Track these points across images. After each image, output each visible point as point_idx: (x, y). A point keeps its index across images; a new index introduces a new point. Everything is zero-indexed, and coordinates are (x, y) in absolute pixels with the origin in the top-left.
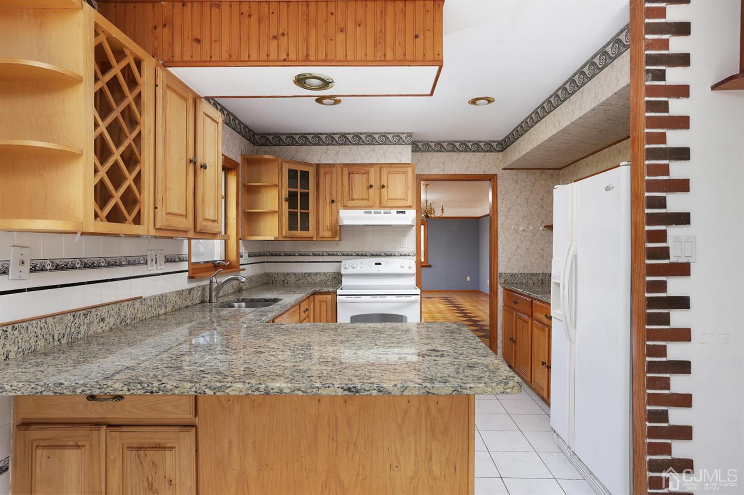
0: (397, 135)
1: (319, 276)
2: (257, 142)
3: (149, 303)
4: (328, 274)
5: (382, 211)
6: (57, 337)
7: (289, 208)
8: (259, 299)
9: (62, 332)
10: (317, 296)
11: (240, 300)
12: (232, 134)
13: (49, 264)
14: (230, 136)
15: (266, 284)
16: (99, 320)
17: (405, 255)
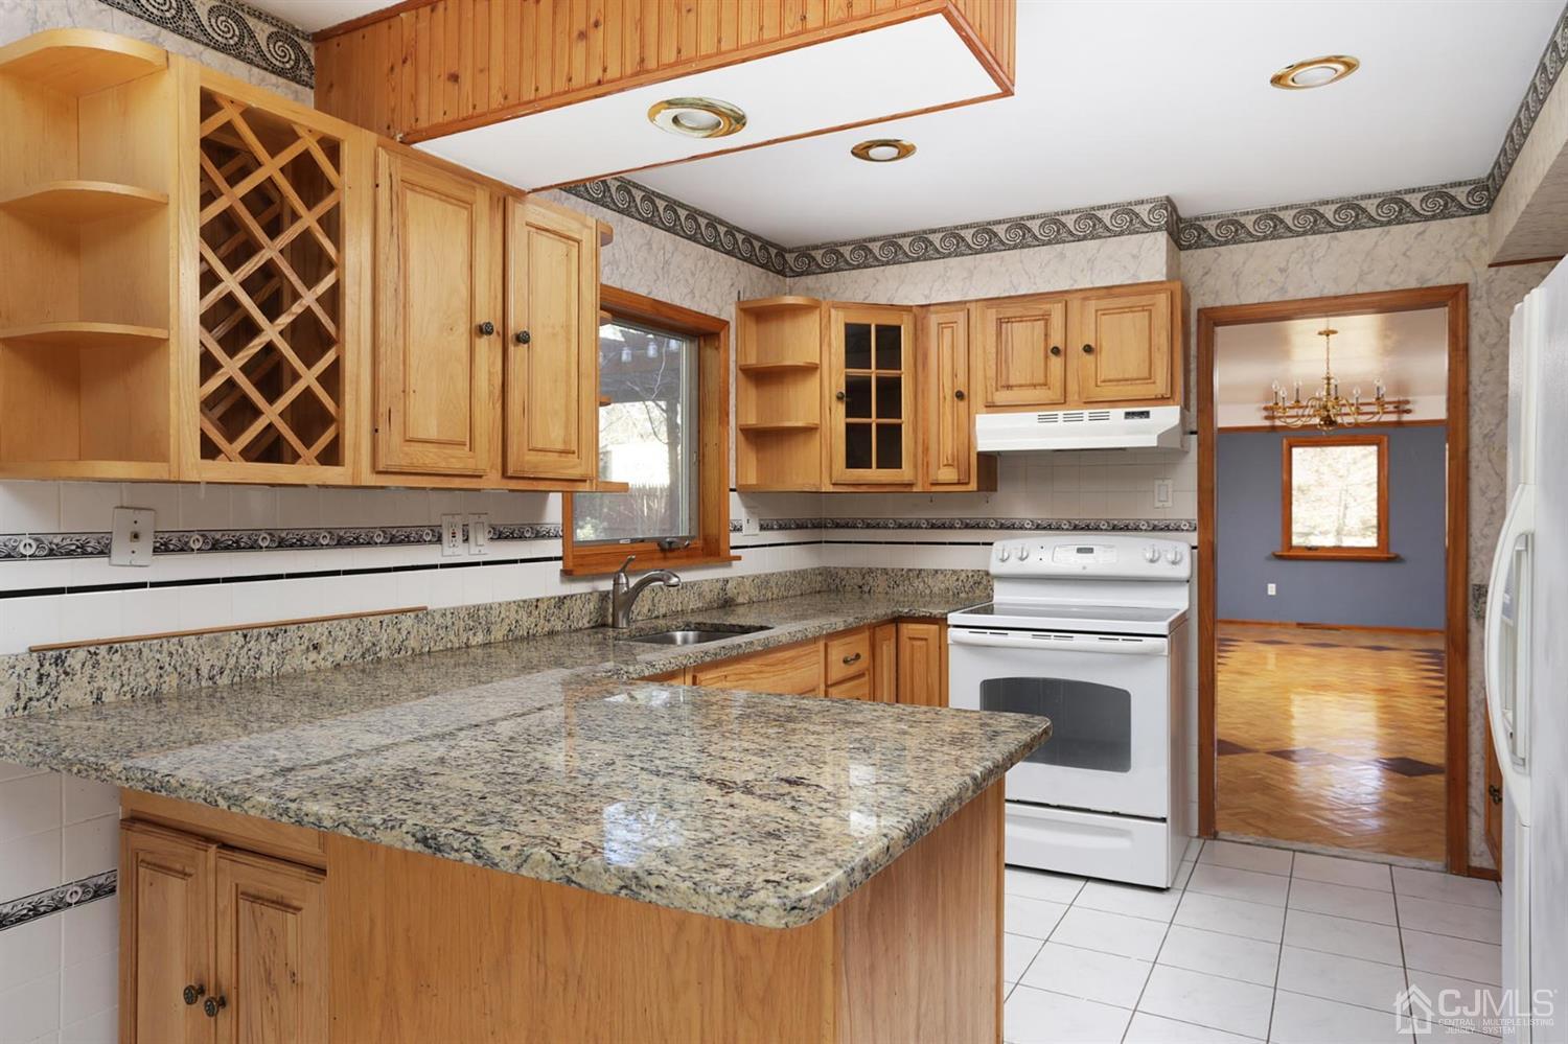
0: (1126, 210)
1: (941, 577)
2: (791, 269)
3: (439, 620)
4: (964, 575)
5: (1086, 413)
6: (207, 671)
7: (848, 414)
8: (731, 625)
9: (219, 664)
10: (905, 625)
11: (693, 626)
12: (706, 258)
13: (198, 540)
14: (700, 263)
15: (819, 592)
16: (308, 648)
17: (1167, 528)
